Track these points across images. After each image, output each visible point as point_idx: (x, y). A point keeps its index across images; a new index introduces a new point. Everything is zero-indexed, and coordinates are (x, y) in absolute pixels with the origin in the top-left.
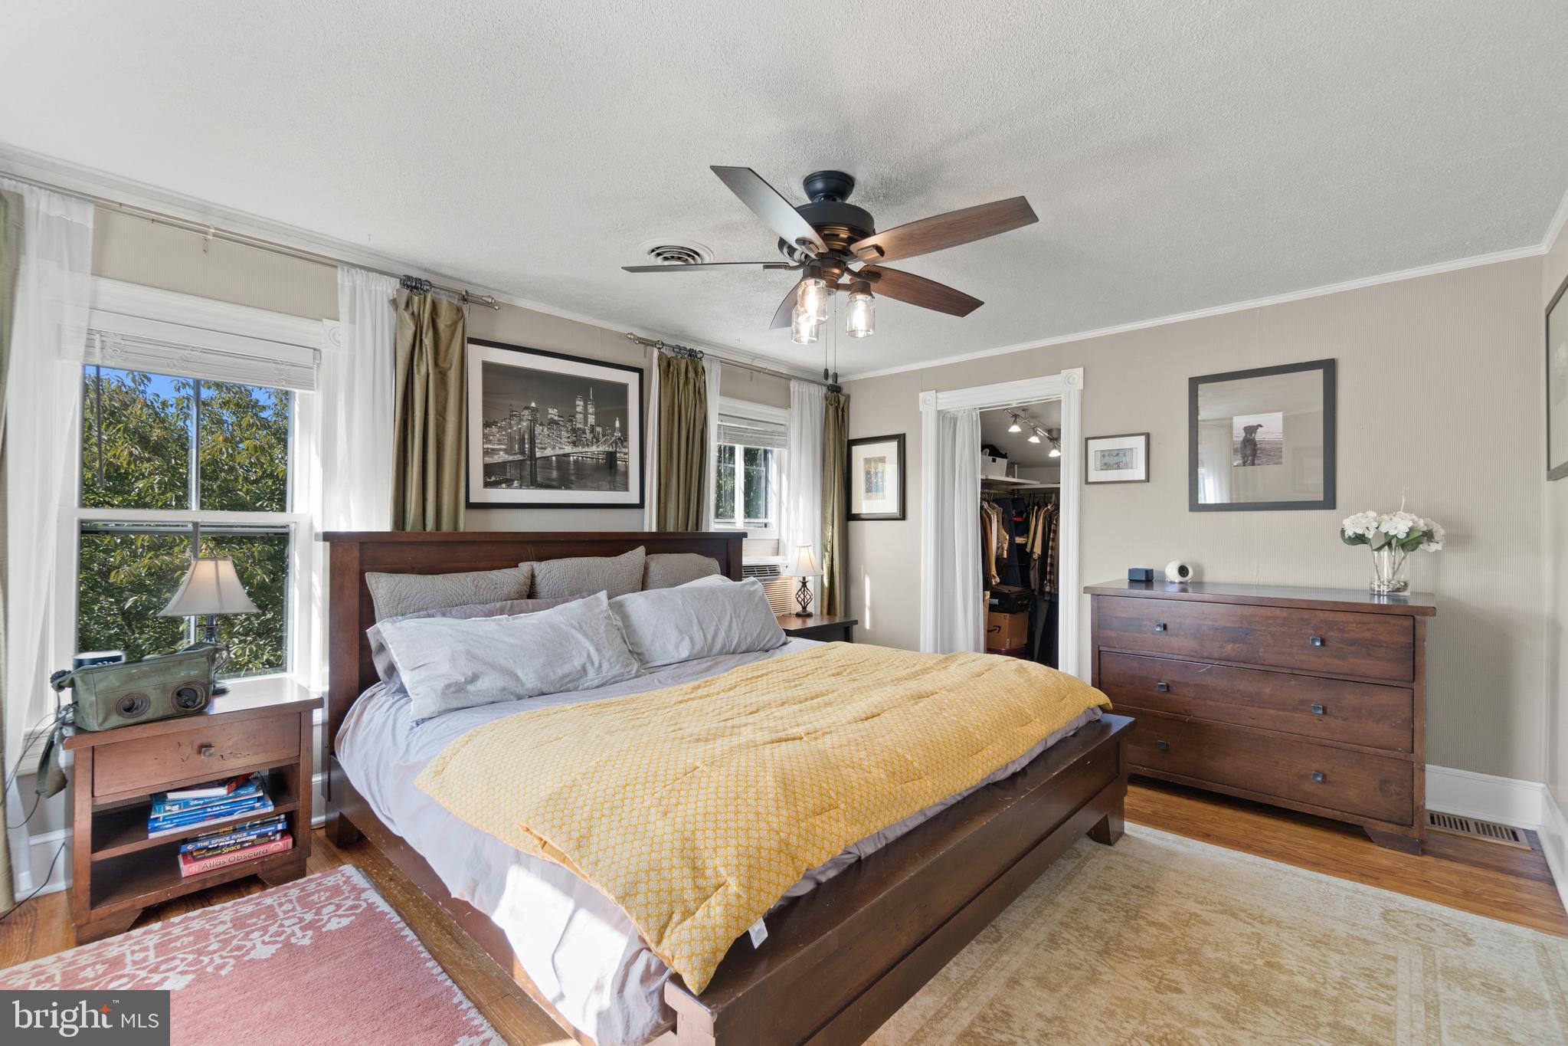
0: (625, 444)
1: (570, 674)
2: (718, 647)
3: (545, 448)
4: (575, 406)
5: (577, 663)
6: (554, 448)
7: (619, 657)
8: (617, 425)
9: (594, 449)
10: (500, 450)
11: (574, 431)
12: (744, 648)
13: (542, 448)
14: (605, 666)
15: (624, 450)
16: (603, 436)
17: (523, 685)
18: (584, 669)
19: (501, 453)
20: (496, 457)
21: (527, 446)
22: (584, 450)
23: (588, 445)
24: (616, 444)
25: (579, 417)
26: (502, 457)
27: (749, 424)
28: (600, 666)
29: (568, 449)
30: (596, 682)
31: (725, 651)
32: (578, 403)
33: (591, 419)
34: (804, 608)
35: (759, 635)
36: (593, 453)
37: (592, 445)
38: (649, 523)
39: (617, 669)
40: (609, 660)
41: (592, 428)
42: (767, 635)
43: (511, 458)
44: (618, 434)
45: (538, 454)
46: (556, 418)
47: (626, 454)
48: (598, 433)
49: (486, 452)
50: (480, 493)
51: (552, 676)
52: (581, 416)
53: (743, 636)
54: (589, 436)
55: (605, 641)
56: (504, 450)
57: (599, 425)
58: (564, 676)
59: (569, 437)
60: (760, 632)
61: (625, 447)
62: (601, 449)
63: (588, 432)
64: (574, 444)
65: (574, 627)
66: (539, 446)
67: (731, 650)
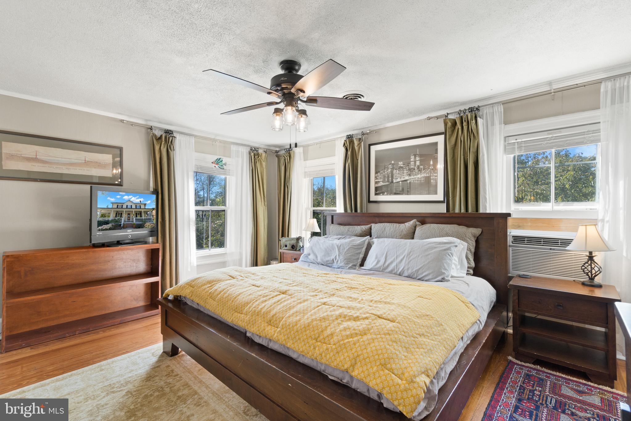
0: (436, 171)
1: (328, 261)
2: (390, 269)
3: (397, 179)
4: (410, 159)
5: (333, 257)
6: (401, 178)
7: (345, 260)
8: (431, 163)
9: (419, 176)
10: (380, 181)
11: (410, 169)
12: (406, 274)
13: (396, 179)
14: (339, 262)
15: (435, 175)
16: (424, 169)
17: (317, 260)
18: (333, 260)
19: (381, 182)
20: (379, 184)
21: (390, 179)
22: (414, 177)
23: (416, 175)
24: (431, 172)
25: (412, 163)
26: (381, 184)
28: (338, 261)
29: (407, 178)
30: (336, 266)
31: (394, 272)
32: (411, 157)
33: (418, 163)
34: (592, 279)
36: (418, 178)
37: (418, 174)
38: (442, 209)
39: (342, 264)
40: (341, 260)
41: (418, 167)
42: (424, 272)
43: (384, 184)
44: (431, 167)
45: (394, 181)
46: (402, 166)
47: (435, 176)
48: (421, 168)
49: (376, 183)
50: (373, 197)
51: (324, 260)
52: (413, 162)
53: (406, 268)
54: (416, 170)
55: (344, 253)
56: (382, 181)
57: (422, 165)
58: (327, 261)
59: (407, 173)
60: (420, 269)
61: (435, 173)
62: (423, 175)
63: (416, 169)
64: (410, 175)
65: (337, 246)
66: (395, 178)
67: (398, 273)
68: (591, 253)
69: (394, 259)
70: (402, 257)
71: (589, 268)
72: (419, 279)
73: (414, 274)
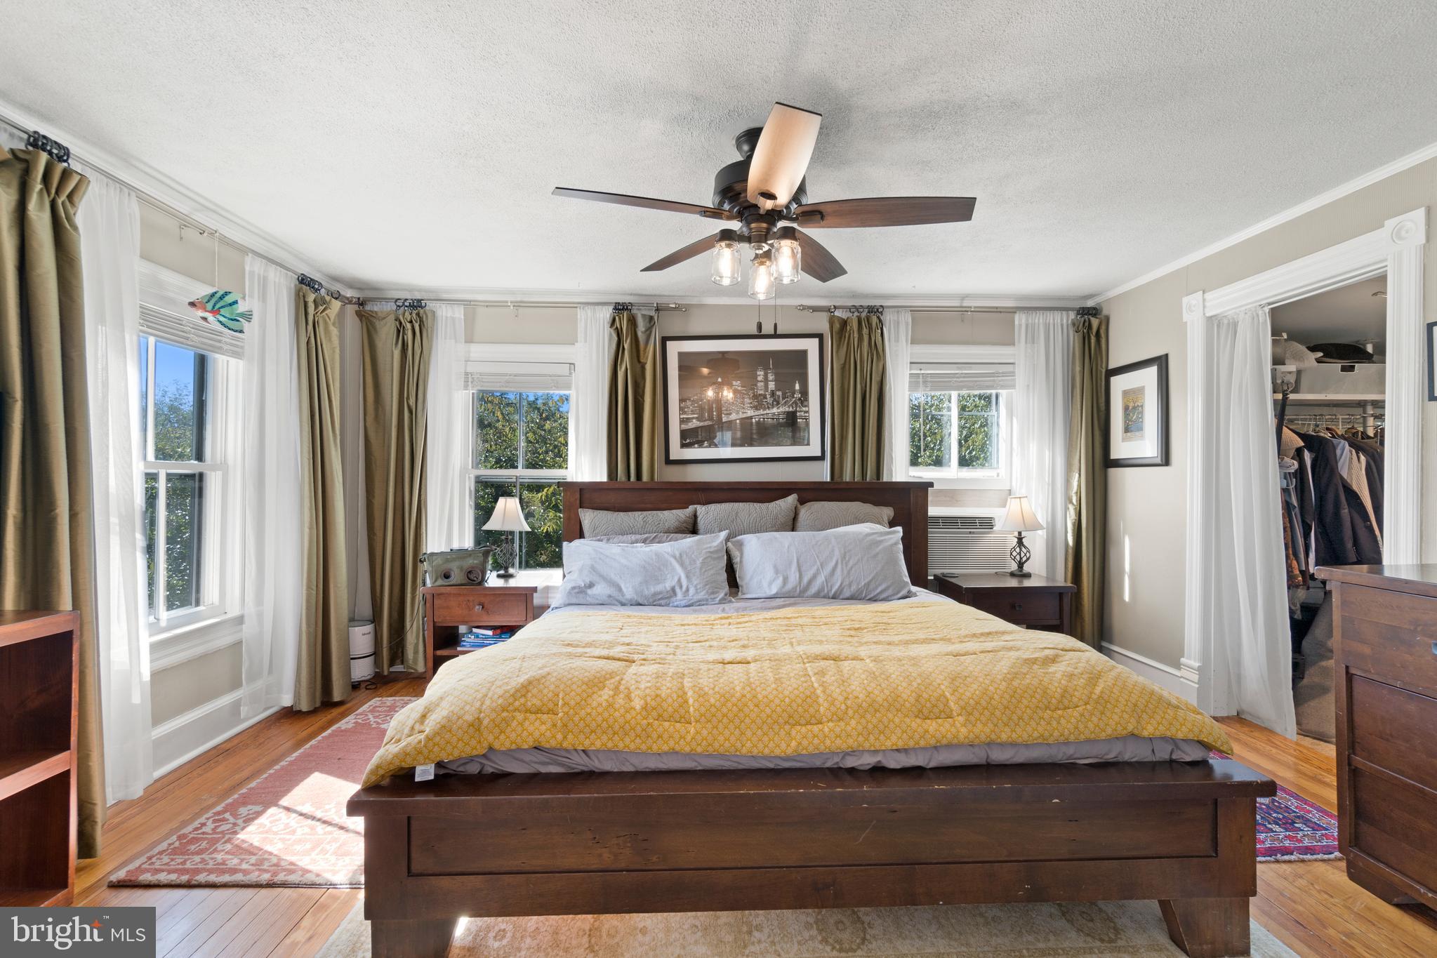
0: (806, 403)
1: (660, 593)
2: (813, 590)
3: (730, 414)
4: (756, 376)
5: (668, 585)
6: (738, 413)
7: (706, 585)
8: (797, 387)
9: (775, 410)
10: (693, 418)
11: (756, 397)
12: (847, 593)
13: (727, 414)
14: (692, 591)
15: (804, 409)
16: (783, 398)
17: (623, 595)
18: (673, 590)
19: (694, 421)
20: (690, 424)
21: (715, 413)
22: (765, 412)
23: (768, 408)
24: (796, 404)
25: (761, 385)
26: (695, 424)
27: (959, 369)
28: (688, 590)
29: (750, 413)
30: (683, 603)
31: (822, 594)
32: (758, 373)
33: (772, 386)
35: (868, 584)
36: (774, 414)
37: (773, 408)
38: (822, 473)
39: (702, 595)
40: (696, 586)
41: (773, 394)
42: (880, 585)
43: (702, 424)
44: (798, 395)
45: (724, 419)
46: (739, 388)
47: (807, 412)
48: (779, 396)
49: (682, 421)
50: (676, 452)
51: (646, 592)
52: (762, 384)
53: (846, 583)
54: (769, 400)
55: (698, 570)
56: (697, 418)
57: (779, 390)
58: (655, 594)
59: (751, 403)
60: (871, 581)
61: (805, 406)
62: (781, 409)
63: (768, 396)
64: (756, 408)
65: (675, 557)
66: (725, 412)
67: (831, 595)
68: (1020, 533)
69: (818, 570)
70: (832, 564)
71: (1023, 555)
72: (869, 599)
73: (862, 591)
